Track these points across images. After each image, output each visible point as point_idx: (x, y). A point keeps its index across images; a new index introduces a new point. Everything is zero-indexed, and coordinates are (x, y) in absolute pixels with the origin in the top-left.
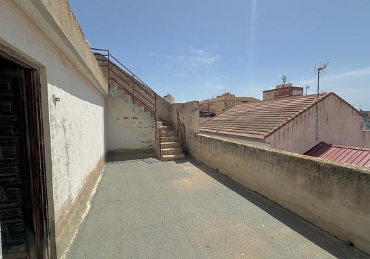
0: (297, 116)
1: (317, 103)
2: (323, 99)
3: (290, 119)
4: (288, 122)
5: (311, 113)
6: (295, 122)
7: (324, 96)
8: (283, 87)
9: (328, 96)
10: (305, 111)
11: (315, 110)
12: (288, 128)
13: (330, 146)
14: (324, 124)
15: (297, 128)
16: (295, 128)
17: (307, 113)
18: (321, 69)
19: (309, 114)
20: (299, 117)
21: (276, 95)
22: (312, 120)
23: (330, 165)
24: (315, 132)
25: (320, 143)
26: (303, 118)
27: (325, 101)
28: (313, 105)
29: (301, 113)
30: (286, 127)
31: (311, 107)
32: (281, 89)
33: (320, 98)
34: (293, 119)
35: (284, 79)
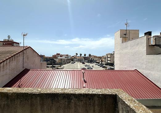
0: (12, 56)
1: (23, 50)
2: (26, 49)
3: (8, 58)
4: (7, 60)
5: (20, 55)
6: (11, 60)
7: (26, 48)
8: (8, 41)
9: (28, 48)
10: (17, 54)
11: (22, 54)
12: (7, 63)
13: (29, 70)
14: (27, 60)
15: (12, 63)
16: (11, 63)
17: (18, 55)
18: (25, 35)
19: (19, 56)
20: (13, 57)
21: (3, 45)
22: (21, 58)
23: (16, 93)
24: (23, 64)
25: (25, 69)
26: (16, 57)
27: (27, 50)
28: (21, 52)
29: (15, 55)
30: (5, 62)
31: (20, 52)
32: (6, 42)
33: (25, 48)
34: (9, 58)
35: (9, 37)
